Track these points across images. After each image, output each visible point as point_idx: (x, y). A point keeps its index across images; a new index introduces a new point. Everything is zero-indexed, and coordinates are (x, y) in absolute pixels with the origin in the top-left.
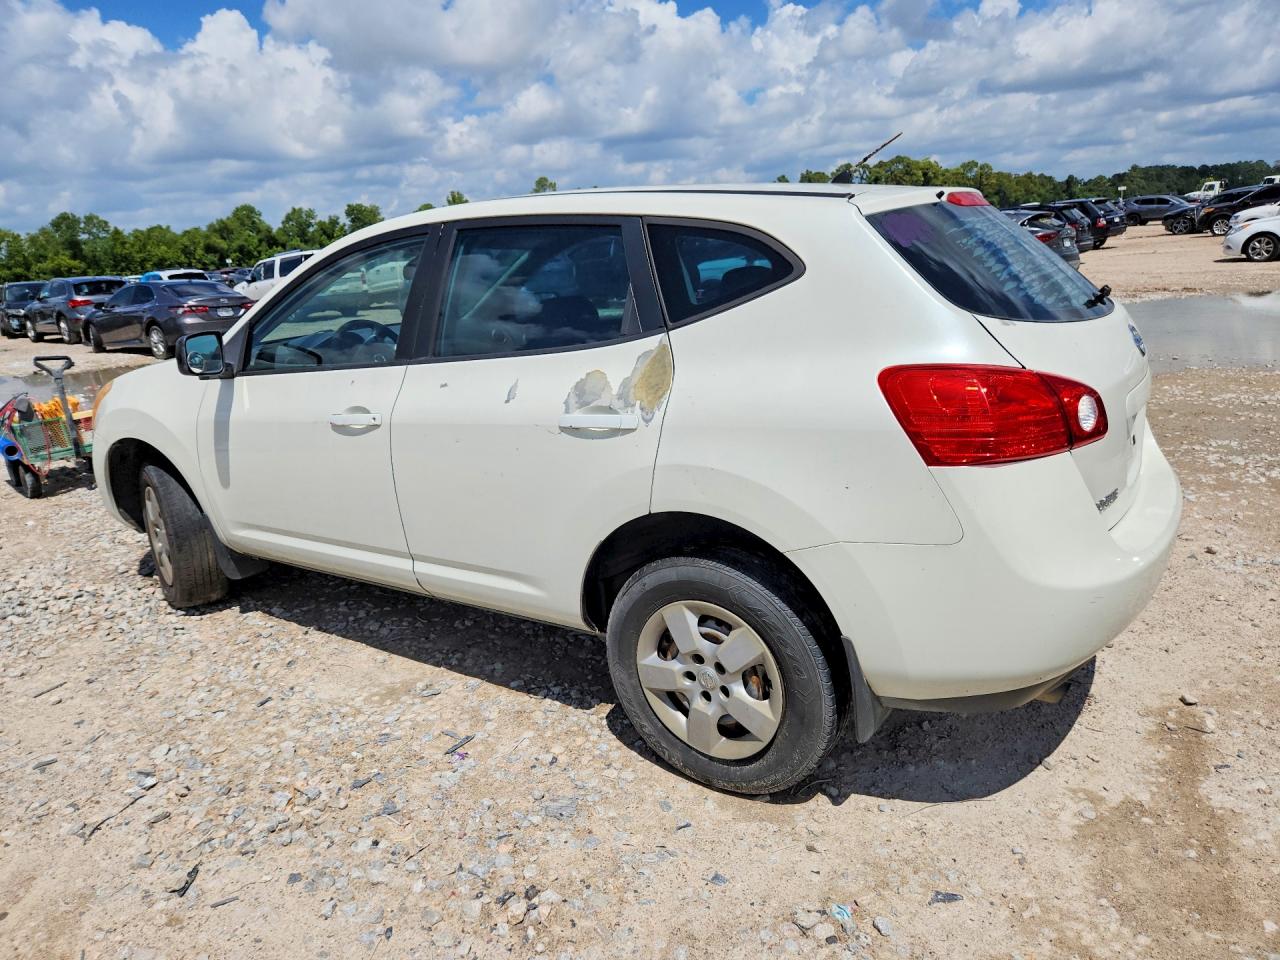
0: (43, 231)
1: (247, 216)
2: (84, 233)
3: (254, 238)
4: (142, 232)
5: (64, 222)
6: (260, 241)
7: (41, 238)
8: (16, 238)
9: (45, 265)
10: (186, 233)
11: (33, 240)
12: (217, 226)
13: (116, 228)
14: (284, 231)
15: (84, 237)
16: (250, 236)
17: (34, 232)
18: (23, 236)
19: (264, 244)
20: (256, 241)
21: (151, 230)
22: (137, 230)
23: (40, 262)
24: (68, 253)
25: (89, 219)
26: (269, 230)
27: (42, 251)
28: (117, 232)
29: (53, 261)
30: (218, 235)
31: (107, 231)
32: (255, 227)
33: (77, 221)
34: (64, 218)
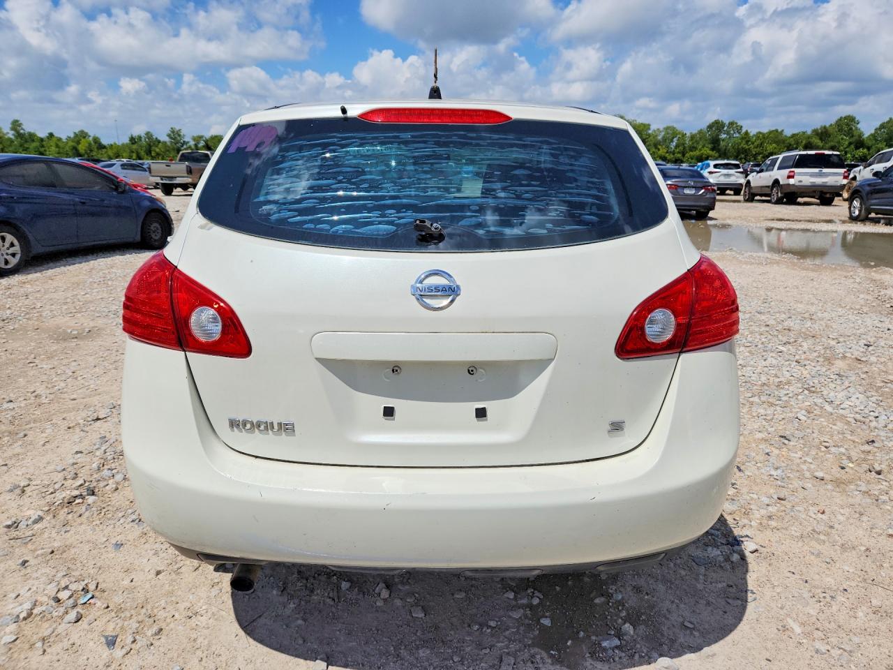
0: (700, 132)
1: (847, 124)
2: (724, 134)
3: (846, 140)
4: (763, 134)
5: (717, 126)
6: (850, 144)
7: (698, 136)
8: (684, 135)
9: (694, 153)
10: (794, 135)
11: (692, 137)
12: (820, 131)
13: (747, 131)
14: (873, 136)
15: (723, 136)
16: (842, 139)
17: (695, 132)
18: (688, 134)
19: (852, 146)
20: (847, 143)
21: (771, 132)
22: (760, 133)
23: (692, 151)
24: (710, 146)
25: (731, 124)
26: (860, 135)
27: (695, 145)
28: (747, 133)
29: (701, 150)
30: (818, 138)
31: (739, 133)
32: (850, 133)
33: (723, 125)
34: (717, 122)
